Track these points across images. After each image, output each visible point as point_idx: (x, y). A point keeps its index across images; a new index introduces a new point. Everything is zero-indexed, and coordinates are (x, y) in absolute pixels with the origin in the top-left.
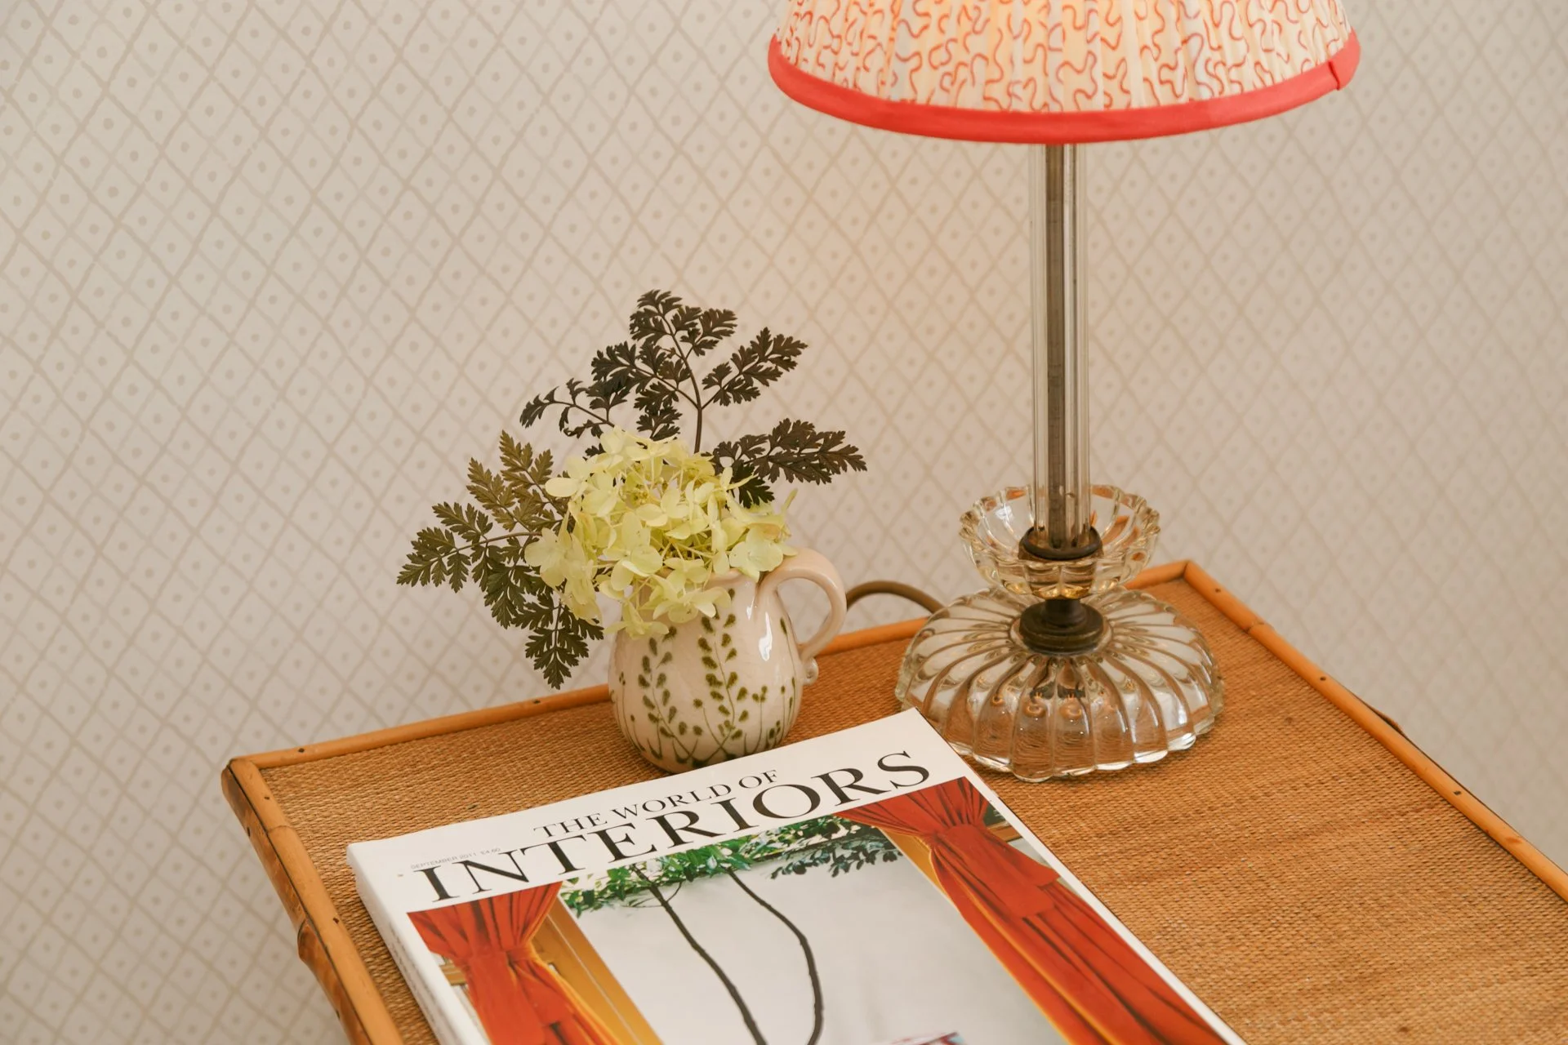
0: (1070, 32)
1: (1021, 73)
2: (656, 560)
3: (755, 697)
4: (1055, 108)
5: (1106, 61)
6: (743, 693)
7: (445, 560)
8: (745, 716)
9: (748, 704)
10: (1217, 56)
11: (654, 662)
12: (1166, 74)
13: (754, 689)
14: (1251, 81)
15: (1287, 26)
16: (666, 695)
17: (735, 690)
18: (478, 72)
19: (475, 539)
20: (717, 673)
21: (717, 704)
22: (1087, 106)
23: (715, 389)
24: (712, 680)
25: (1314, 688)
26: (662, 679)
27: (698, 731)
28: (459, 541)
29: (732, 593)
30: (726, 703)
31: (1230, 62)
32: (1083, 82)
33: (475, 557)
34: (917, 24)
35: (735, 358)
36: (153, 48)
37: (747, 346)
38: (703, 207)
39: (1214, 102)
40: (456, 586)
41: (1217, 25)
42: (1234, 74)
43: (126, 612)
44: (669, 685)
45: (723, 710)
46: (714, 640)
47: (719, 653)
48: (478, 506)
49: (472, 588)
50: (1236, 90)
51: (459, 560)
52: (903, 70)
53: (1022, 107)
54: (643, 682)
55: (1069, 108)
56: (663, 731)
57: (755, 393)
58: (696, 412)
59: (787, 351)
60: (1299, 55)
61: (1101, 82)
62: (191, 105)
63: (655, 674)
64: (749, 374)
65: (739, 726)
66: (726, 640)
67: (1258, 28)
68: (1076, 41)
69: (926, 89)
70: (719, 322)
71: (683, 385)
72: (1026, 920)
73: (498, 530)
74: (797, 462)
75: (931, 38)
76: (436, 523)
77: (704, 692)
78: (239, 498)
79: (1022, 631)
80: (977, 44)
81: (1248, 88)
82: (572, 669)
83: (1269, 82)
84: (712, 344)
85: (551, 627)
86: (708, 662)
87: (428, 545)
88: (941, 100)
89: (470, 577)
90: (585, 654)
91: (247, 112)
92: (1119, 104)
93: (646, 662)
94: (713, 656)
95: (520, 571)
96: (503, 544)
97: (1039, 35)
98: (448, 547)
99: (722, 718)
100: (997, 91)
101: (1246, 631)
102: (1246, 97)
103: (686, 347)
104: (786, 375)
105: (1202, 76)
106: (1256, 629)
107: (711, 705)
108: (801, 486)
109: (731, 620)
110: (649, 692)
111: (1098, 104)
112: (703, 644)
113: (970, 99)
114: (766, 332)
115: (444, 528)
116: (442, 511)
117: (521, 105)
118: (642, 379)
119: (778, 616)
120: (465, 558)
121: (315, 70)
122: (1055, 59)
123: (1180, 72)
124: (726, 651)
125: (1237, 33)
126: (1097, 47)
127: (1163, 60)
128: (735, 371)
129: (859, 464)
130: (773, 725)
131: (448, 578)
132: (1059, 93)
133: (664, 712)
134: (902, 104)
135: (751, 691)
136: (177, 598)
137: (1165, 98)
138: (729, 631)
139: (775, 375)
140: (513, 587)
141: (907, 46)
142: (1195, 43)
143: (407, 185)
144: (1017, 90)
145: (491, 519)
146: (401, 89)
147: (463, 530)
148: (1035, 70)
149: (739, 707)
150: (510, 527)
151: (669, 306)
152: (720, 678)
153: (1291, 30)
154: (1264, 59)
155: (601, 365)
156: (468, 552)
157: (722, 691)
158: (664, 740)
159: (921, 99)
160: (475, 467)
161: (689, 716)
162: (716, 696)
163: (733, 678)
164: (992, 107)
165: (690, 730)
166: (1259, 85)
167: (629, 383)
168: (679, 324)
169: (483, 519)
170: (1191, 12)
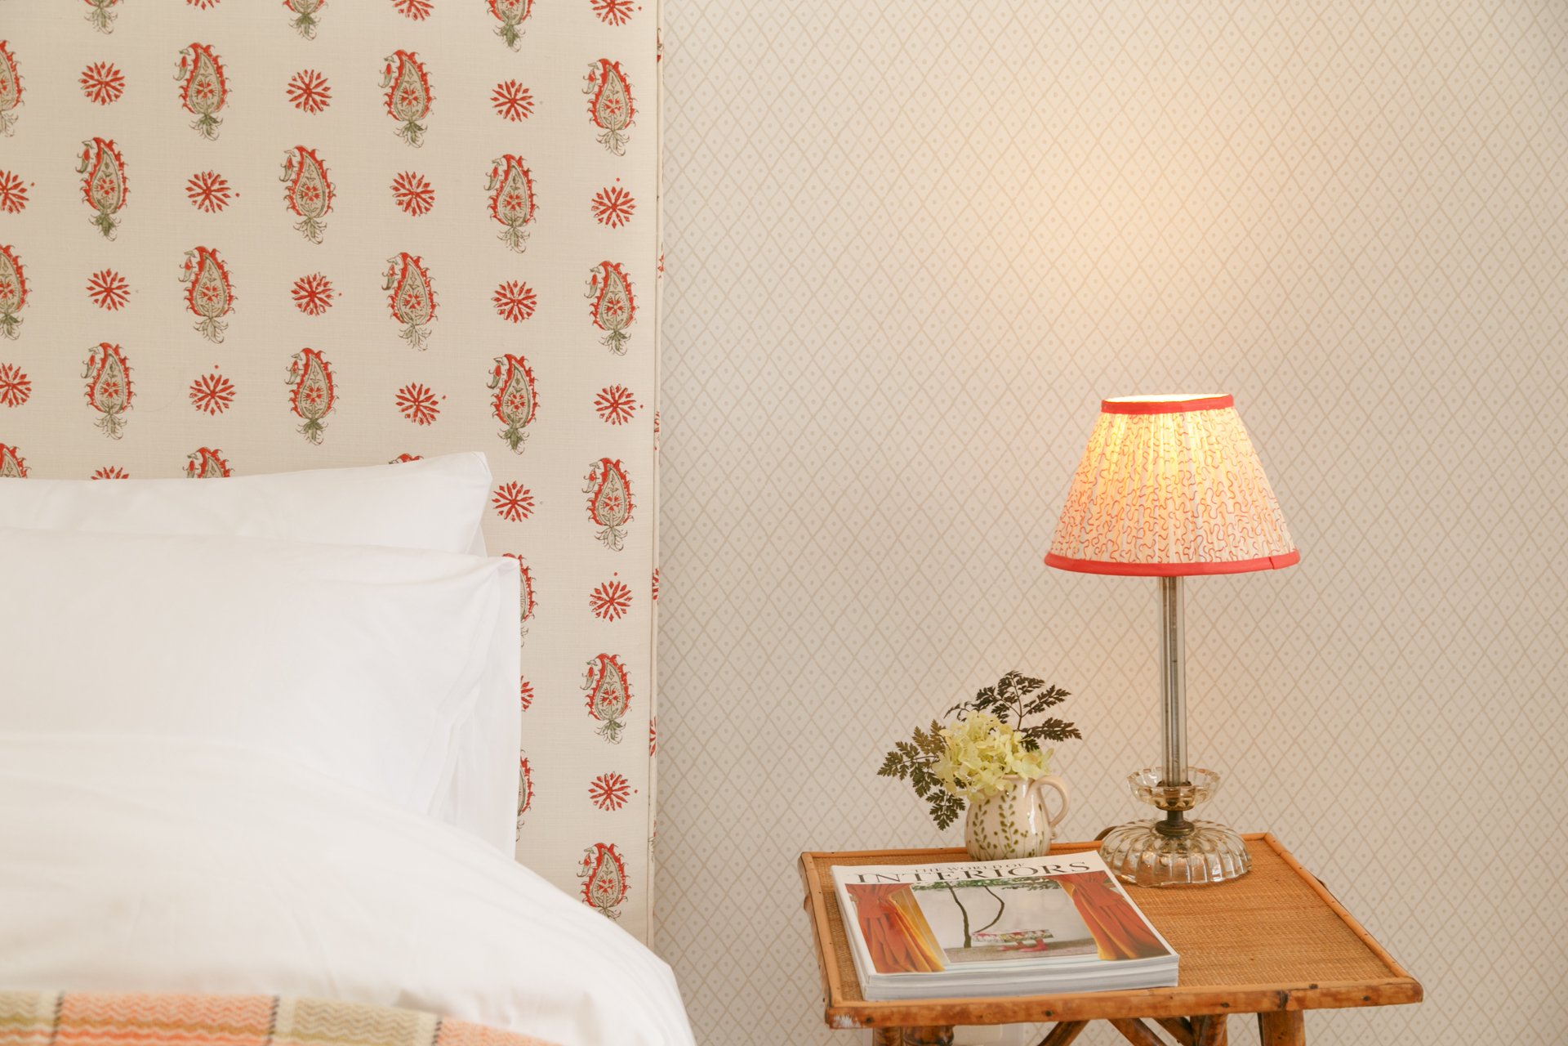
0: (1148, 532)
1: (1126, 547)
2: (981, 764)
3: (1022, 834)
4: (1138, 562)
5: (1160, 544)
6: (1016, 831)
7: (899, 766)
8: (1016, 842)
9: (1018, 837)
10: (1211, 546)
11: (980, 814)
12: (1186, 551)
13: (1022, 830)
14: (1225, 557)
15: (1248, 539)
16: (983, 829)
17: (1013, 829)
18: (954, 579)
19: (912, 758)
20: (1006, 821)
21: (1004, 835)
22: (1150, 561)
23: (1028, 708)
24: (1003, 823)
25: (1296, 872)
26: (982, 822)
27: (995, 846)
28: (905, 758)
29: (1015, 787)
30: (1008, 835)
31: (1216, 549)
32: (1150, 552)
33: (912, 766)
34: (1088, 528)
35: (1038, 696)
36: (812, 553)
37: (1045, 692)
38: (1057, 654)
39: (1206, 563)
40: (902, 778)
41: (1212, 533)
42: (1218, 554)
43: (778, 806)
44: (985, 825)
45: (1007, 838)
46: (1006, 806)
47: (1007, 813)
48: (915, 744)
49: (908, 780)
50: (1218, 560)
51: (904, 768)
52: (1082, 546)
53: (1125, 561)
54: (974, 824)
55: (1144, 561)
56: (981, 847)
57: (1043, 709)
58: (1018, 718)
59: (1061, 695)
60: (1253, 552)
61: (1157, 552)
62: (826, 580)
63: (980, 819)
64: (1042, 704)
65: (1014, 847)
66: (1011, 806)
67: (1232, 538)
68: (1149, 535)
69: (1089, 554)
70: (1035, 683)
71: (1014, 705)
72: (1101, 908)
73: (922, 754)
74: (1051, 732)
75: (1094, 534)
76: (897, 750)
77: (999, 828)
78: (833, 761)
79: (1157, 829)
80: (1111, 536)
81: (1224, 560)
82: (950, 824)
83: (1235, 559)
84: (1030, 691)
85: (943, 804)
86: (1002, 815)
87: (893, 759)
88: (1095, 558)
89: (908, 774)
90: (957, 817)
91: (850, 586)
92: (1165, 561)
93: (976, 815)
94: (1004, 813)
95: (930, 775)
96: (923, 760)
97: (1134, 532)
98: (900, 761)
99: (1006, 842)
100: (1116, 555)
101: (1279, 855)
102: (1222, 564)
103: (1020, 692)
104: (1059, 704)
105: (1202, 553)
106: (1283, 854)
107: (1001, 835)
108: (1049, 742)
109: (1014, 798)
110: (976, 829)
111: (1156, 560)
112: (1000, 807)
113: (1105, 558)
114: (1053, 687)
115: (899, 753)
116: (899, 745)
117: (973, 597)
118: (995, 700)
119: (1039, 802)
120: (907, 767)
121: (881, 571)
122: (1140, 542)
123: (1192, 550)
124: (1011, 812)
125: (1221, 537)
126: (1157, 538)
127: (1186, 545)
128: (1038, 702)
129: (1078, 736)
130: (1031, 850)
131: (899, 774)
132: (1140, 556)
133: (981, 837)
134: (1080, 560)
135: (1020, 831)
136: (801, 804)
137: (1185, 560)
138: (1013, 803)
139: (1053, 703)
140: (927, 782)
141: (1085, 537)
142: (1199, 539)
143: (918, 627)
144: (1123, 554)
145: (919, 750)
146: (918, 583)
147: (907, 754)
148: (1131, 547)
149: (1014, 838)
150: (927, 753)
151: (1015, 676)
152: (1006, 822)
153: (1250, 541)
154: (1233, 550)
155: (980, 695)
156: (908, 764)
157: (1007, 829)
158: (982, 851)
159: (1088, 559)
160: (917, 730)
161: (992, 840)
162: (1004, 831)
163: (1012, 824)
164: (1114, 561)
165: (992, 846)
166: (1230, 560)
167: (989, 702)
168: (1018, 683)
169: (916, 749)
170: (1199, 526)
